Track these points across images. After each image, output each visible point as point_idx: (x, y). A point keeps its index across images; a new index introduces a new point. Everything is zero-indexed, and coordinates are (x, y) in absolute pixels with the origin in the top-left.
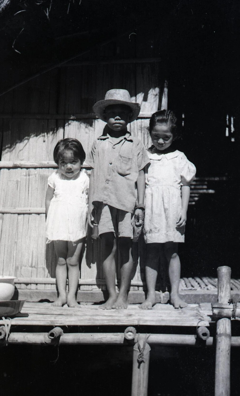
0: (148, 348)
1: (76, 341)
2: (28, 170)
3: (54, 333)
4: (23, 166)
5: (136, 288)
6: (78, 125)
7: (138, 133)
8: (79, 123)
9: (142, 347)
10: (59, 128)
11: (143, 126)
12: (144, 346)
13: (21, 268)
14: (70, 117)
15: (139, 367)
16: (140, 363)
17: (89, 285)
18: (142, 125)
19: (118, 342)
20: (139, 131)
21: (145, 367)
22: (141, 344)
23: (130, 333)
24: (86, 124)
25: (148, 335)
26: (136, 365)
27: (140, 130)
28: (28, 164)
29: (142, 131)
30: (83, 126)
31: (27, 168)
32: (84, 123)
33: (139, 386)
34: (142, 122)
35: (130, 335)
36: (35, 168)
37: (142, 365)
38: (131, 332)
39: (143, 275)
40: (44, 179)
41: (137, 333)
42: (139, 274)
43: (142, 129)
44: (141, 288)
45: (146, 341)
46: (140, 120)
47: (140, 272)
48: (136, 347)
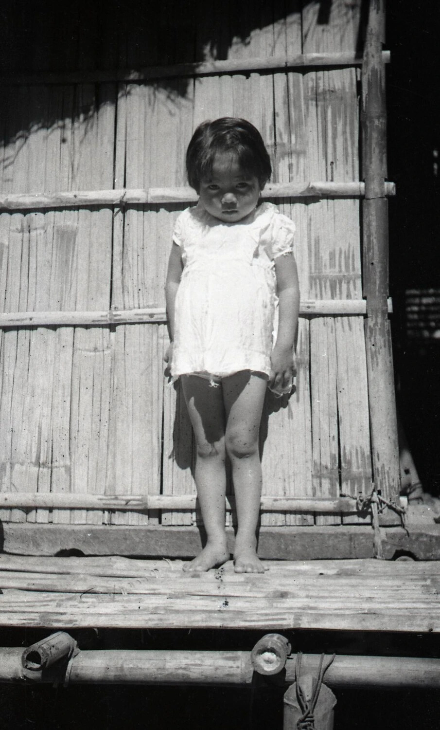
0: (326, 705)
2: (28, 215)
3: (40, 651)
4: (13, 207)
5: (310, 518)
6: (149, 96)
7: (307, 108)
8: (152, 89)
9: (308, 695)
10: (103, 104)
11: (321, 90)
13: (12, 468)
14: (130, 74)
18: (317, 87)
19: (236, 680)
20: (310, 102)
22: (307, 685)
23: (268, 655)
24: (169, 89)
25: (328, 658)
27: (312, 100)
28: (27, 200)
29: (320, 103)
30: (162, 95)
31: (25, 211)
32: (165, 88)
34: (317, 79)
35: (268, 662)
36: (45, 210)
38: (272, 650)
39: (326, 484)
40: (66, 238)
41: (294, 651)
42: (316, 481)
43: (317, 96)
44: (321, 519)
45: (323, 679)
46: (312, 75)
47: (318, 476)
48: (291, 695)
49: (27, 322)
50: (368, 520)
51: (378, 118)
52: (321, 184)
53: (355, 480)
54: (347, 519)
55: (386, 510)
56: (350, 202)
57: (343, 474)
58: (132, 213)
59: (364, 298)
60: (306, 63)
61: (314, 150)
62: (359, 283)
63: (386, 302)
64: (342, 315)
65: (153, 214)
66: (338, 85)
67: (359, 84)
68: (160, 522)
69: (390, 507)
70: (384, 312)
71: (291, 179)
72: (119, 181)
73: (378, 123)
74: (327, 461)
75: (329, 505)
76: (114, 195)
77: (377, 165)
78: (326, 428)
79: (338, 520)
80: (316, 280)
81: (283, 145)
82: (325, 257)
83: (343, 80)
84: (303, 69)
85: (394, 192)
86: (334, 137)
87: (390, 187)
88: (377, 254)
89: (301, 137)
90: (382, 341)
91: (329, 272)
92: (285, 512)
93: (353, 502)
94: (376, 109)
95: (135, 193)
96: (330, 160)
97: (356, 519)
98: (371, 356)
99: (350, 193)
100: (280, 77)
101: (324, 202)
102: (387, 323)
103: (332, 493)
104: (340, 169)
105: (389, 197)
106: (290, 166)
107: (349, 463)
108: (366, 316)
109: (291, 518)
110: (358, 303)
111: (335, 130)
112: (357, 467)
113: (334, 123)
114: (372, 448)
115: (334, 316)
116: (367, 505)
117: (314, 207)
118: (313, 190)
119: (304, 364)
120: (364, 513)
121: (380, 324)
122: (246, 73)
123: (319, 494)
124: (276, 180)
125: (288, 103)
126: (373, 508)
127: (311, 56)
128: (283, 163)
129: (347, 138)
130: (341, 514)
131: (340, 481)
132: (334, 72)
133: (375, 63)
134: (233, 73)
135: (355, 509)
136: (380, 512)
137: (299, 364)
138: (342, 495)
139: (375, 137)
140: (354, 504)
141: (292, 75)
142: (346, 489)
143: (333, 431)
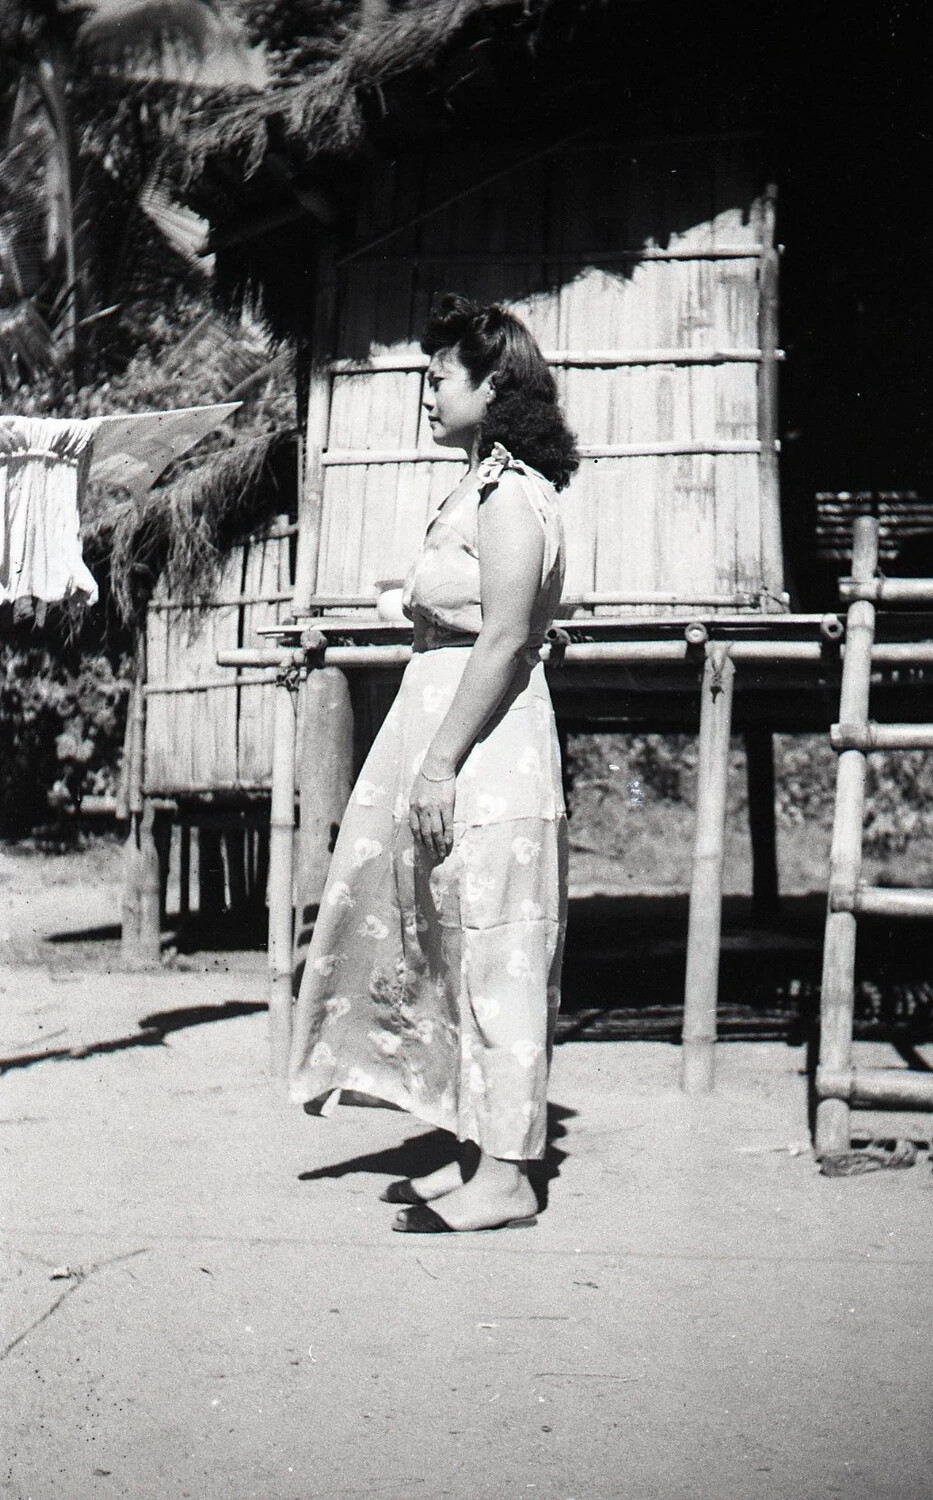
0: (729, 669)
1: (594, 655)
5: (712, 609)
7: (716, 289)
9: (718, 662)
11: (727, 274)
12: (723, 661)
15: (714, 701)
16: (716, 690)
17: (613, 604)
18: (724, 272)
20: (718, 284)
21: (725, 700)
22: (718, 656)
23: (695, 631)
25: (729, 643)
26: (707, 696)
27: (720, 282)
29: (726, 286)
33: (714, 728)
34: (724, 266)
35: (696, 636)
37: (719, 695)
38: (699, 629)
39: (726, 583)
41: (710, 639)
42: (718, 582)
43: (725, 280)
44: (721, 610)
45: (727, 654)
46: (720, 262)
47: (720, 576)
48: (708, 664)
50: (757, 610)
51: (772, 299)
52: (726, 351)
53: (748, 580)
54: (741, 610)
55: (772, 601)
56: (749, 365)
57: (740, 575)
58: (573, 370)
59: (759, 439)
60: (717, 253)
61: (721, 322)
62: (754, 429)
63: (773, 444)
64: (740, 453)
65: (590, 371)
66: (740, 271)
67: (758, 272)
68: (593, 615)
69: (775, 599)
70: (773, 450)
71: (702, 346)
72: (562, 344)
73: (772, 303)
74: (727, 567)
75: (729, 599)
76: (558, 355)
77: (770, 336)
78: (727, 540)
79: (734, 610)
80: (720, 425)
81: (696, 319)
82: (728, 408)
83: (744, 268)
84: (713, 258)
85: (784, 358)
86: (737, 312)
87: (781, 353)
88: (768, 406)
89: (711, 314)
90: (772, 473)
91: (731, 419)
92: (693, 605)
93: (746, 597)
94: (771, 292)
95: (576, 354)
96: (734, 330)
97: (749, 610)
98: (763, 483)
99: (747, 357)
100: (694, 263)
101: (728, 364)
102: (775, 460)
103: (730, 590)
104: (741, 338)
105: (779, 363)
106: (702, 336)
107: (744, 568)
108: (758, 453)
109: (698, 609)
110: (756, 444)
111: (738, 307)
112: (750, 570)
113: (738, 302)
114: (761, 554)
115: (734, 453)
116: (757, 598)
117: (719, 368)
118: (719, 355)
119: (711, 490)
120: (755, 605)
121: (770, 459)
122: (667, 259)
123: (720, 591)
124: (690, 346)
125: (700, 284)
126: (762, 600)
127: (720, 247)
128: (696, 333)
129: (747, 314)
130: (737, 606)
131: (737, 581)
132: (738, 261)
133: (771, 256)
134: (656, 259)
135: (748, 602)
136: (767, 603)
137: (706, 490)
138: (738, 592)
139: (769, 314)
140: (747, 598)
141: (704, 262)
142: (741, 587)
143: (732, 543)
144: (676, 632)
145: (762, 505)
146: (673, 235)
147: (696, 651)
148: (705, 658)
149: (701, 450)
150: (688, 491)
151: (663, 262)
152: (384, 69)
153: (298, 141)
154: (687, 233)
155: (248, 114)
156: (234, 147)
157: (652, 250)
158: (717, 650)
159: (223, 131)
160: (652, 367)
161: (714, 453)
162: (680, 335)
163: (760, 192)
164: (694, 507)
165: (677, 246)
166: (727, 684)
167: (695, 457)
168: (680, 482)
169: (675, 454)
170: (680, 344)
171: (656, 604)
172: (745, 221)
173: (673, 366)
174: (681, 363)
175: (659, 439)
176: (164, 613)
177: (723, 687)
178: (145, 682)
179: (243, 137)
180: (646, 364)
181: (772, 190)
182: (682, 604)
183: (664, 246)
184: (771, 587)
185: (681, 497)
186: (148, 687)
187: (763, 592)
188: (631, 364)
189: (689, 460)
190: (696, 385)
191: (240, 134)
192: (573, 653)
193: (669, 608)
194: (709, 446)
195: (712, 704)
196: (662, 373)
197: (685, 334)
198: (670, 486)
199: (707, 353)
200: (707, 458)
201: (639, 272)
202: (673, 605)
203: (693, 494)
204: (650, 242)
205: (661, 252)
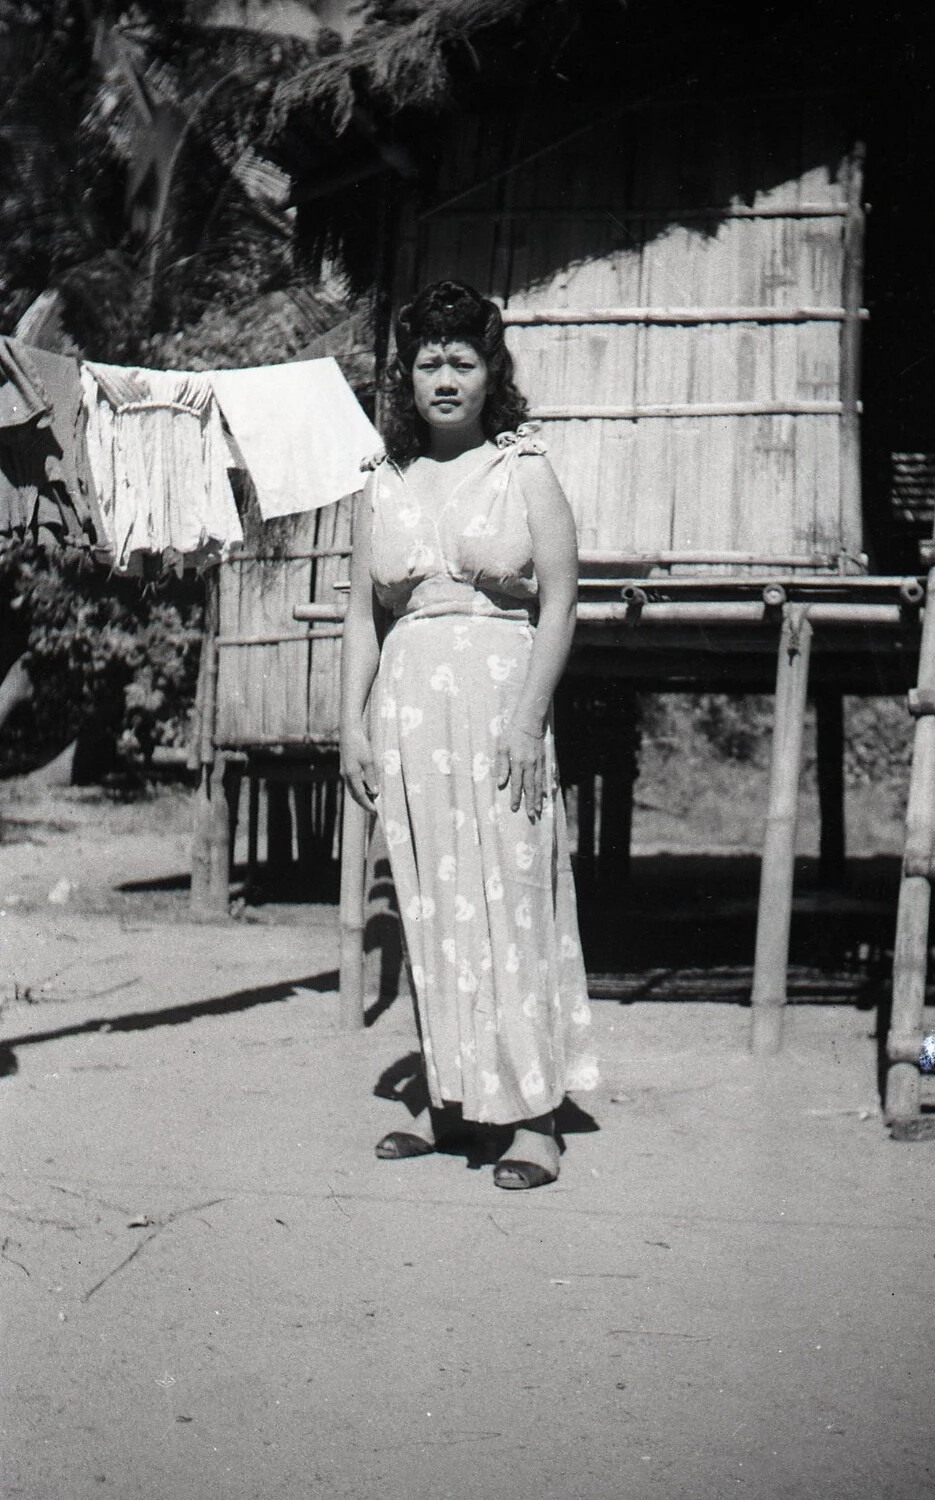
0: (807, 632)
1: (671, 615)
2: (565, 327)
4: (553, 320)
5: (789, 570)
7: (800, 248)
9: (796, 624)
11: (811, 233)
12: (801, 624)
15: (791, 664)
16: (793, 653)
17: (689, 563)
18: (809, 231)
20: (802, 243)
21: (802, 662)
22: (795, 618)
23: (774, 593)
25: (807, 604)
26: (783, 658)
27: (804, 241)
28: (566, 314)
29: (810, 244)
31: (563, 324)
33: (790, 690)
34: (809, 224)
35: (774, 597)
36: (580, 323)
37: (796, 658)
38: (776, 589)
39: (804, 543)
40: (597, 346)
41: (788, 601)
42: (795, 542)
43: (810, 238)
44: (798, 571)
45: (805, 616)
46: (805, 221)
47: (798, 536)
48: (785, 626)
49: (565, 415)
50: (836, 572)
51: (857, 258)
52: (808, 309)
53: (826, 541)
54: (820, 571)
55: (849, 563)
56: (830, 324)
57: (818, 536)
58: (654, 327)
59: (841, 400)
60: (802, 211)
61: (804, 280)
62: (836, 390)
63: (855, 406)
64: (822, 414)
65: (670, 329)
66: (825, 230)
67: (843, 231)
68: (670, 574)
69: (853, 561)
70: (855, 411)
71: (784, 304)
72: (644, 300)
73: (857, 262)
74: (805, 527)
75: (806, 560)
76: (640, 312)
77: (854, 295)
78: (806, 502)
79: (811, 571)
80: (802, 385)
81: (779, 276)
82: (810, 367)
83: (829, 227)
84: (798, 216)
85: (867, 317)
86: (821, 271)
87: (864, 312)
88: (850, 365)
89: (794, 272)
90: (852, 436)
91: (815, 380)
92: (770, 565)
93: (824, 558)
94: (856, 251)
95: (658, 312)
96: (817, 289)
97: (827, 571)
98: (844, 445)
99: (831, 316)
100: (780, 222)
101: (811, 323)
102: (857, 422)
103: (808, 551)
104: (825, 294)
105: (863, 322)
106: (785, 294)
107: (822, 528)
108: (840, 415)
109: (774, 570)
110: (835, 404)
111: (822, 266)
112: (829, 531)
113: (822, 261)
114: (841, 514)
115: (815, 414)
116: (835, 559)
117: (803, 327)
118: (803, 313)
119: (790, 451)
120: (834, 566)
121: (851, 421)
122: (752, 217)
123: (797, 551)
124: (773, 304)
125: (785, 243)
126: (840, 562)
127: (805, 205)
128: (779, 292)
129: (831, 274)
130: (814, 566)
131: (815, 541)
132: (823, 219)
133: (857, 214)
134: (741, 217)
135: (826, 563)
136: (845, 564)
137: (786, 451)
138: (816, 552)
139: (854, 273)
140: (825, 560)
141: (789, 220)
142: (819, 548)
143: (811, 504)
144: (754, 593)
145: (842, 467)
146: (759, 193)
147: (774, 613)
148: (782, 620)
149: (780, 409)
150: (767, 451)
151: (748, 220)
152: (470, 22)
153: (383, 95)
154: (773, 191)
155: (331, 66)
156: (317, 100)
157: (737, 207)
158: (795, 612)
159: (306, 83)
160: (734, 326)
161: (795, 414)
162: (763, 292)
163: (848, 150)
164: (774, 469)
165: (763, 204)
166: (804, 645)
167: (775, 418)
168: (760, 443)
169: (756, 414)
170: (763, 303)
171: (733, 564)
172: (833, 180)
173: (755, 323)
174: (763, 322)
175: (739, 399)
176: (237, 565)
177: (800, 649)
178: (217, 634)
179: (326, 91)
180: (728, 321)
181: (860, 149)
182: (760, 564)
183: (750, 203)
184: (849, 547)
185: (761, 457)
186: (221, 639)
187: (842, 553)
188: (713, 322)
189: (770, 420)
190: (779, 343)
191: (323, 87)
192: (650, 613)
193: (746, 569)
194: (789, 407)
195: (788, 666)
196: (743, 330)
197: (768, 292)
198: (750, 445)
199: (789, 311)
200: (787, 419)
201: (723, 231)
202: (750, 565)
203: (773, 455)
204: (735, 200)
205: (747, 210)
